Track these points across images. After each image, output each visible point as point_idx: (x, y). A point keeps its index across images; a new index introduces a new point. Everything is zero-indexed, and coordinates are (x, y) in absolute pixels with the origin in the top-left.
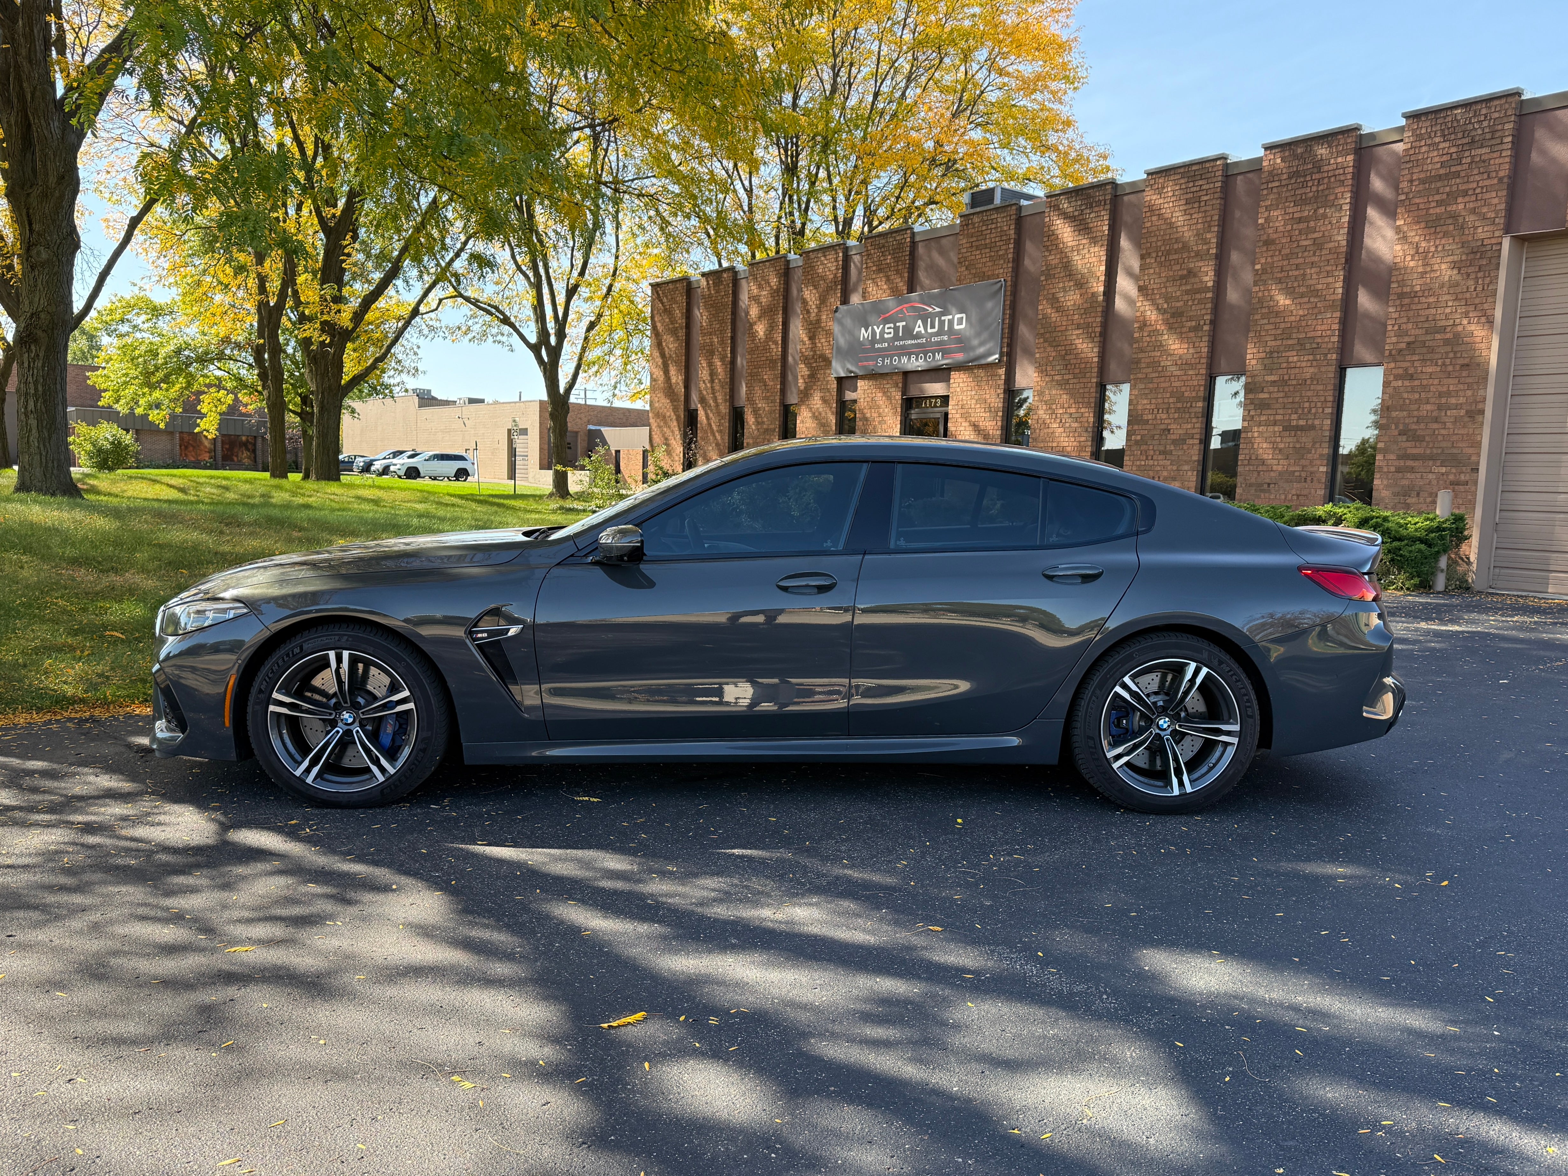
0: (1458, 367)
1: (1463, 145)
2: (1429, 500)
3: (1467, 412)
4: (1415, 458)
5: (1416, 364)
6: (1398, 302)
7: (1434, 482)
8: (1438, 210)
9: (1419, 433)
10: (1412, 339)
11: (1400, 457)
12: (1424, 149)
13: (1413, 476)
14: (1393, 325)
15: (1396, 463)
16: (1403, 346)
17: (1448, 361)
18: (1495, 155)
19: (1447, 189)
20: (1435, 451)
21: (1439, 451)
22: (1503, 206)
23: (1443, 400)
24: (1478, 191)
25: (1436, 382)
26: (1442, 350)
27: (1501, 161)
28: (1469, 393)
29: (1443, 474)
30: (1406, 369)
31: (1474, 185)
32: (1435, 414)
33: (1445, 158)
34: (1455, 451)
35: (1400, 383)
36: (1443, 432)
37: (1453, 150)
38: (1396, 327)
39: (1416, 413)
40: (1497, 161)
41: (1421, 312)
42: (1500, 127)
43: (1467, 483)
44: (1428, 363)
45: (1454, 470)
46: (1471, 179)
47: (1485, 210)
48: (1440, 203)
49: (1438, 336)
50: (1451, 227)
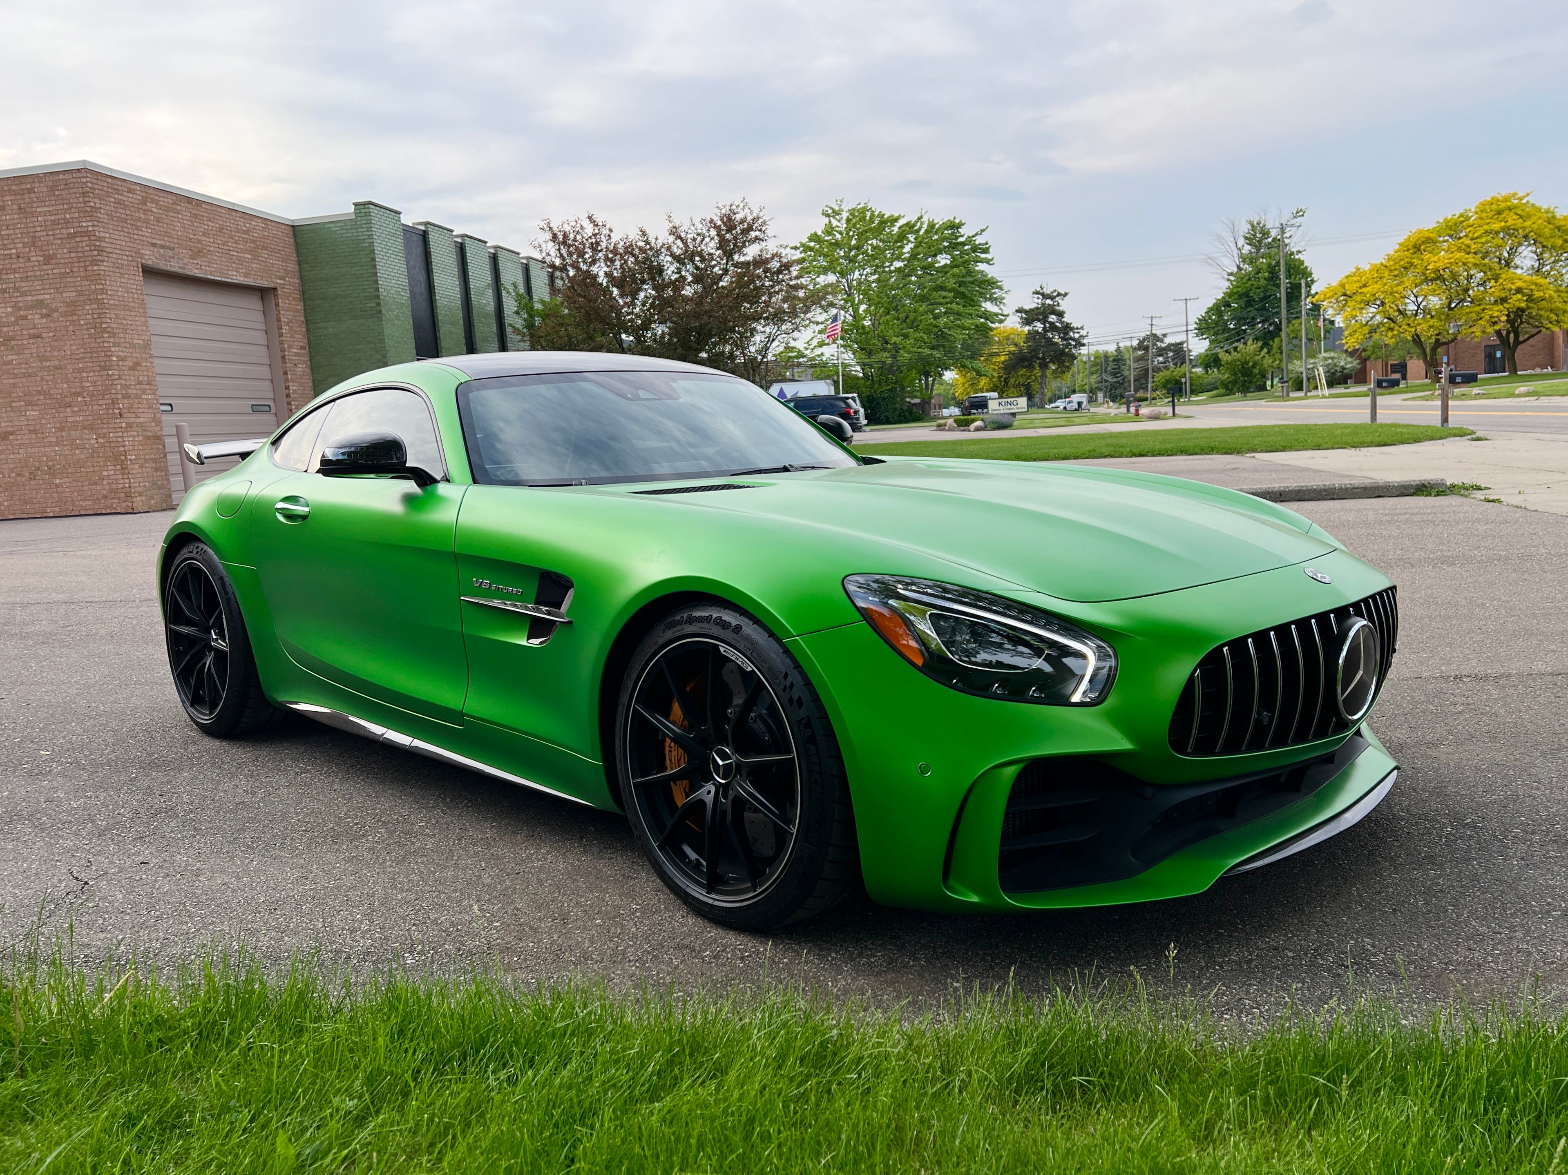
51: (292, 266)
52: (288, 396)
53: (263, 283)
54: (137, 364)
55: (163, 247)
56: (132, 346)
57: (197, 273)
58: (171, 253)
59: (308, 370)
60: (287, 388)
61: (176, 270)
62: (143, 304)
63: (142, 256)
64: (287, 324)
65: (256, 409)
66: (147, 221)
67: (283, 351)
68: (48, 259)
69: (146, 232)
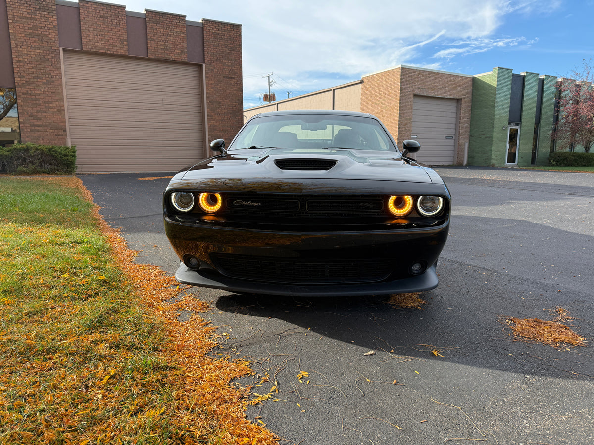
0: (50, 93)
1: (36, 8)
2: (48, 142)
3: (58, 110)
4: (38, 126)
5: (31, 90)
6: (17, 64)
7: (49, 135)
8: (29, 31)
9: (38, 116)
10: (27, 80)
11: (31, 125)
12: (17, 4)
13: (39, 133)
14: (17, 73)
15: (30, 128)
16: (25, 82)
17: (46, 90)
18: (51, 16)
19: (32, 24)
20: (47, 123)
21: (49, 123)
22: (57, 37)
23: (47, 105)
24: (46, 28)
25: (42, 97)
26: (42, 85)
27: (53, 19)
28: (57, 103)
29: (52, 132)
30: (27, 91)
31: (44, 26)
32: (44, 109)
33: (28, 11)
34: (54, 124)
35: (26, 96)
36: (48, 116)
37: (32, 9)
38: (19, 74)
39: (35, 109)
40: (52, 19)
41: (29, 70)
42: (50, 6)
43: (62, 136)
44: (37, 90)
45: (56, 131)
46: (42, 23)
47: (50, 36)
48: (29, 28)
49: (39, 80)
50: (37, 39)
51: (470, 91)
52: (459, 134)
53: (458, 98)
54: (406, 124)
55: (422, 88)
56: (406, 119)
57: (432, 95)
58: (424, 90)
59: (469, 126)
60: (459, 132)
61: (426, 95)
62: (412, 106)
63: (414, 91)
64: (464, 111)
65: (447, 138)
66: (418, 81)
67: (460, 119)
68: (389, 94)
69: (417, 84)
